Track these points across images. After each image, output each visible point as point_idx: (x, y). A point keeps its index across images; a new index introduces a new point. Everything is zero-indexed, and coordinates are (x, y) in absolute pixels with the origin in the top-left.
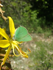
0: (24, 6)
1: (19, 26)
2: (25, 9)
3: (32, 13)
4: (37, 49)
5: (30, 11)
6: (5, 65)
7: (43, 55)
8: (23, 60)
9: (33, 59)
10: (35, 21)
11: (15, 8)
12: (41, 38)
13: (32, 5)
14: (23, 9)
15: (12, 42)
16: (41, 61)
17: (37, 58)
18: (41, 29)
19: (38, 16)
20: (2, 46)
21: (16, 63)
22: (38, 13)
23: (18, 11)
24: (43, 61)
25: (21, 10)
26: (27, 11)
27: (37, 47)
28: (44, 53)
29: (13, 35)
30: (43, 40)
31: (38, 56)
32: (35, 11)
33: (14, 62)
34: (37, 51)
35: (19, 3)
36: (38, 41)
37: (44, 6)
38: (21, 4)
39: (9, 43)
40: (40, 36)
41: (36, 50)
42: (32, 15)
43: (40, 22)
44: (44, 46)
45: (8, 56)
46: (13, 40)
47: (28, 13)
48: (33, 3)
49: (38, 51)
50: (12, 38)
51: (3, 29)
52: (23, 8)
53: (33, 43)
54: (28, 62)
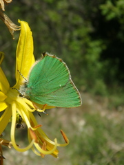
0: (76, 26)
1: (44, 54)
2: (76, 33)
3: (92, 44)
4: (86, 131)
5: (88, 39)
7: (96, 148)
9: (70, 153)
10: (94, 65)
12: (99, 107)
13: (94, 25)
14: (71, 32)
16: (89, 163)
19: (104, 56)
22: (104, 47)
23: (59, 33)
24: (93, 162)
25: (68, 34)
26: (79, 38)
27: (86, 126)
30: (103, 114)
31: (85, 148)
32: (97, 43)
33: (26, 153)
35: (65, 16)
36: (92, 112)
37: (120, 35)
39: (6, 101)
40: (98, 101)
41: (83, 133)
42: (89, 51)
43: (105, 70)
44: (104, 128)
47: (81, 43)
52: (73, 29)
53: (78, 114)
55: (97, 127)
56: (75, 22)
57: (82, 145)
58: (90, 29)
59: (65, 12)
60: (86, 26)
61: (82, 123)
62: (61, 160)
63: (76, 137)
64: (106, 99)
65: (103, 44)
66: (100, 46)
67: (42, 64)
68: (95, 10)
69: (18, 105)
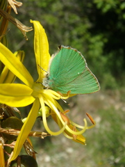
0: (74, 25)
1: (60, 47)
2: (75, 32)
3: (93, 40)
4: (103, 127)
5: (88, 36)
6: (19, 160)
7: (116, 142)
8: (68, 154)
9: (91, 151)
10: (98, 60)
11: (51, 28)
12: (112, 101)
13: (91, 21)
14: (70, 31)
15: (42, 94)
16: (112, 158)
17: (102, 150)
18: (113, 80)
19: (107, 49)
20: (9, 101)
21: (51, 162)
22: (106, 40)
23: (59, 35)
24: (116, 157)
25: (67, 34)
26: (79, 37)
27: (102, 122)
28: (119, 137)
29: (45, 74)
30: (117, 107)
31: (106, 144)
32: (98, 37)
33: (47, 159)
34: (102, 132)
35: (62, 17)
36: (106, 107)
37: (119, 25)
38: (66, 18)
39: (32, 95)
40: (110, 95)
41: (100, 129)
42: (91, 47)
43: (111, 63)
44: (121, 120)
45: (28, 134)
46: (45, 88)
47: (82, 40)
48: (94, 18)
49: (106, 132)
50: (40, 83)
51: (16, 53)
52: (71, 28)
53: (92, 112)
54: (79, 160)
55: (113, 121)
56: (72, 21)
57: (102, 142)
58: (89, 25)
59: (61, 13)
60: (84, 23)
61: (97, 120)
62: (83, 161)
63: (94, 134)
64: (117, 92)
65: (104, 37)
66: (101, 40)
67: (60, 56)
68: (90, 5)
69: (45, 98)
